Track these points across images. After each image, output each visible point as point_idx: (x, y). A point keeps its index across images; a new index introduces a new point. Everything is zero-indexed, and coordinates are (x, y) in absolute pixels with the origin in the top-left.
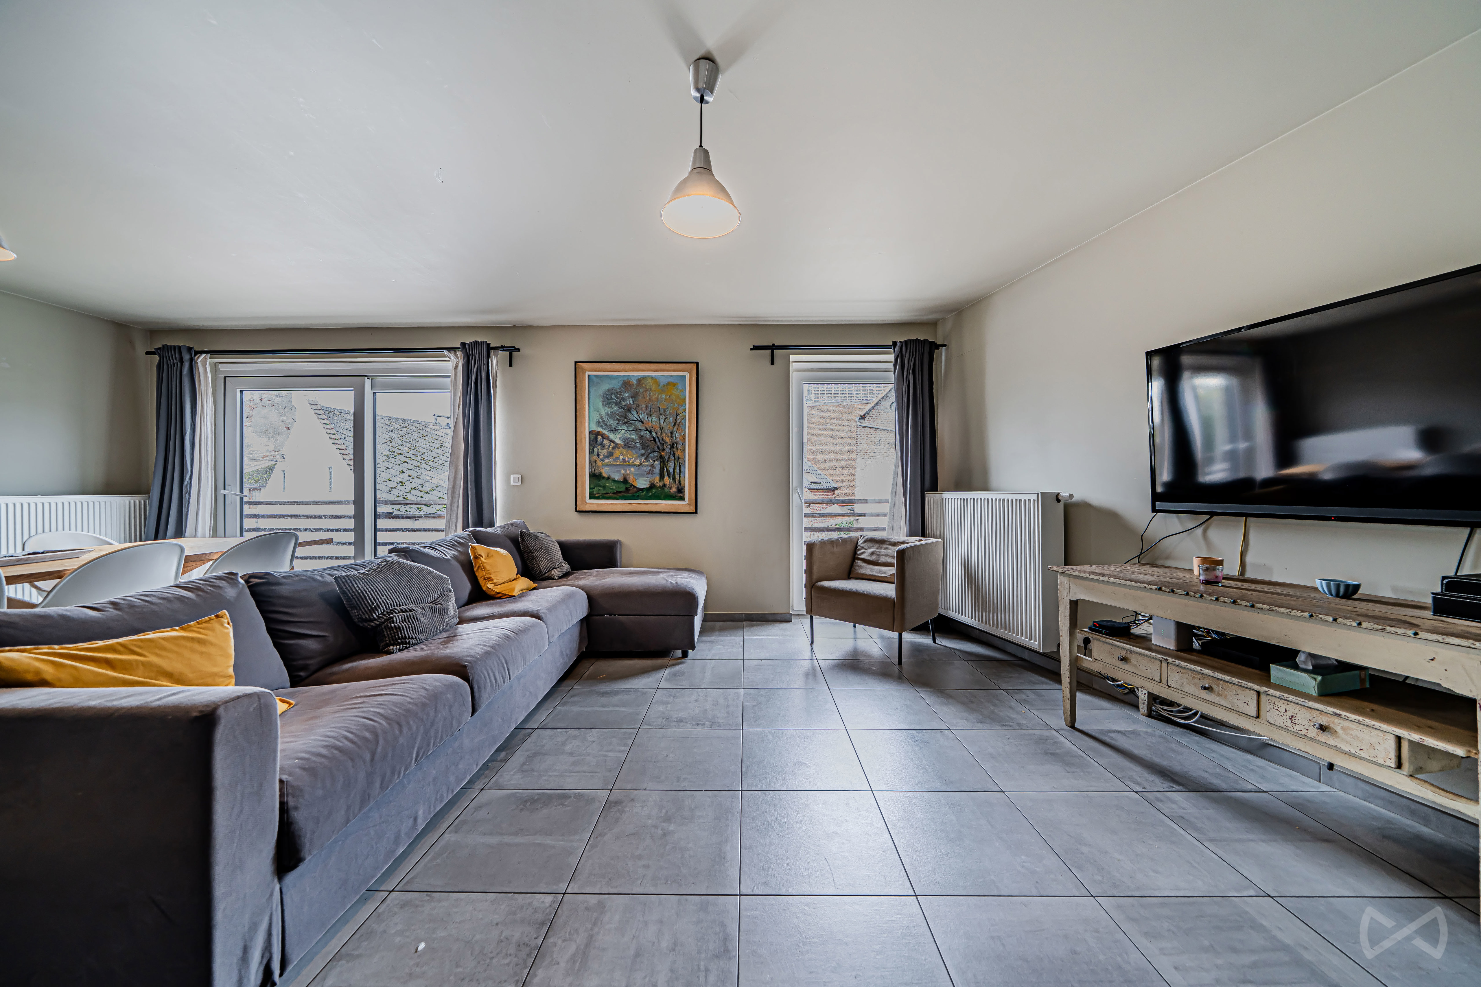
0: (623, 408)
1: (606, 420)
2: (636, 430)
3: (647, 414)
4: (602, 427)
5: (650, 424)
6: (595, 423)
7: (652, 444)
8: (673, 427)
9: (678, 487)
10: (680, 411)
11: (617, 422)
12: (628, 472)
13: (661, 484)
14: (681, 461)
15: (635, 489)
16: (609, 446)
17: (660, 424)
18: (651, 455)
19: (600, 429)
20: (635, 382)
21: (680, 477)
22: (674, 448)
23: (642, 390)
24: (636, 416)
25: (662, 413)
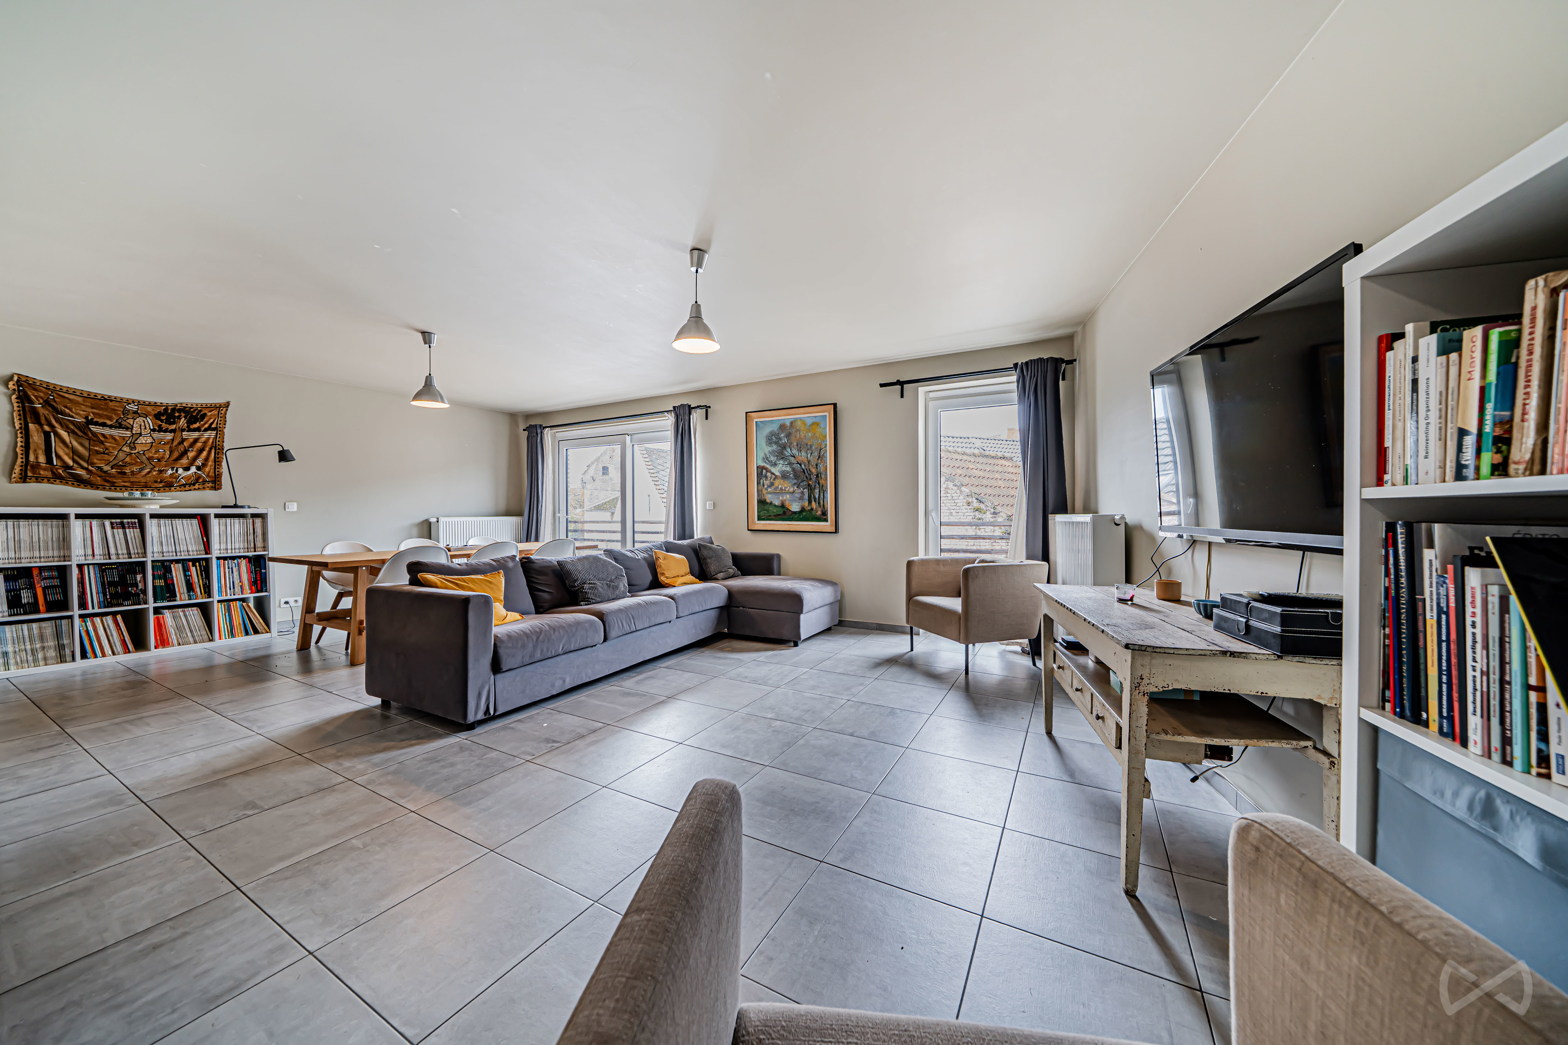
0: (780, 446)
1: (768, 457)
2: (790, 464)
3: (798, 450)
4: (765, 462)
5: (800, 458)
6: (761, 460)
7: (802, 474)
8: (817, 460)
9: (822, 511)
10: (823, 446)
11: (776, 458)
12: (785, 498)
13: (809, 508)
14: (824, 488)
15: (790, 512)
16: (771, 477)
17: (807, 457)
18: (802, 484)
19: (764, 464)
20: (788, 424)
21: (823, 502)
22: (818, 477)
23: (793, 430)
24: (790, 452)
25: (809, 448)
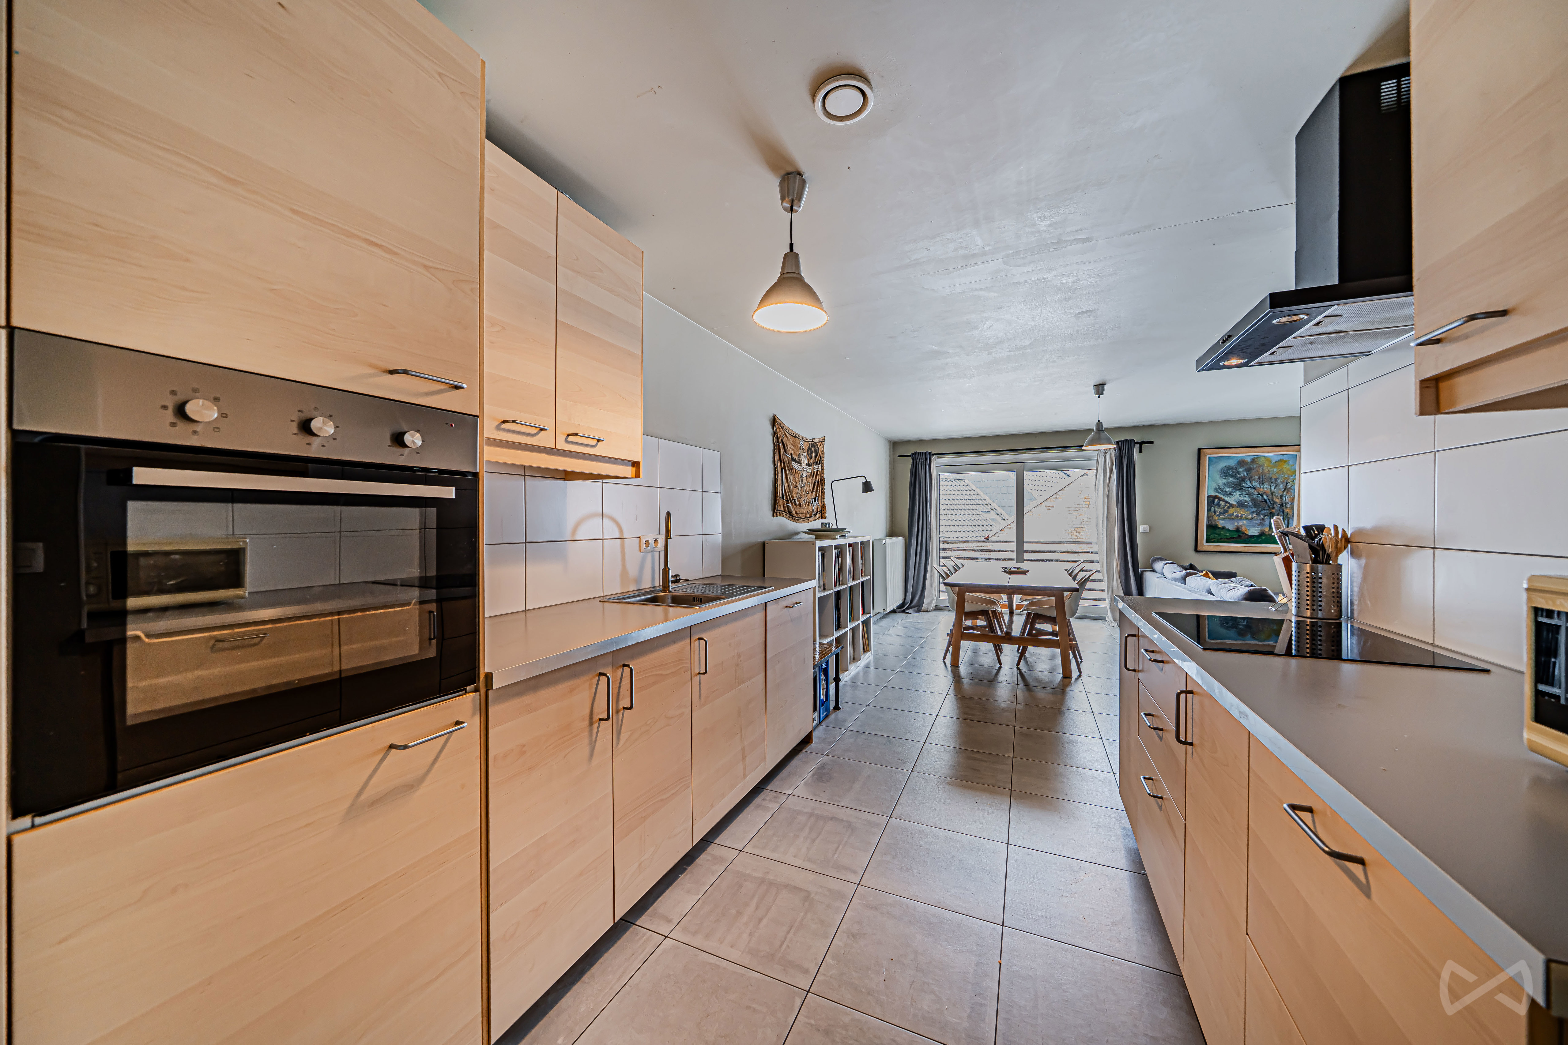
0: (1238, 479)
1: (1223, 487)
2: (1249, 494)
3: (1259, 483)
4: (1218, 492)
5: (1262, 490)
6: (1213, 490)
7: (1263, 504)
8: (1283, 491)
10: (1290, 480)
11: (1232, 489)
12: (1241, 523)
13: (1270, 533)
14: (1289, 516)
15: (1247, 536)
16: (1225, 506)
17: (1271, 489)
18: (1263, 512)
19: (1217, 494)
20: (1249, 461)
22: (1283, 506)
23: (1255, 466)
24: (1249, 484)
25: (1272, 481)
